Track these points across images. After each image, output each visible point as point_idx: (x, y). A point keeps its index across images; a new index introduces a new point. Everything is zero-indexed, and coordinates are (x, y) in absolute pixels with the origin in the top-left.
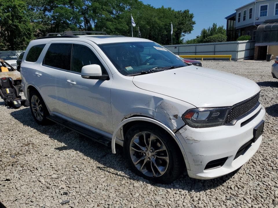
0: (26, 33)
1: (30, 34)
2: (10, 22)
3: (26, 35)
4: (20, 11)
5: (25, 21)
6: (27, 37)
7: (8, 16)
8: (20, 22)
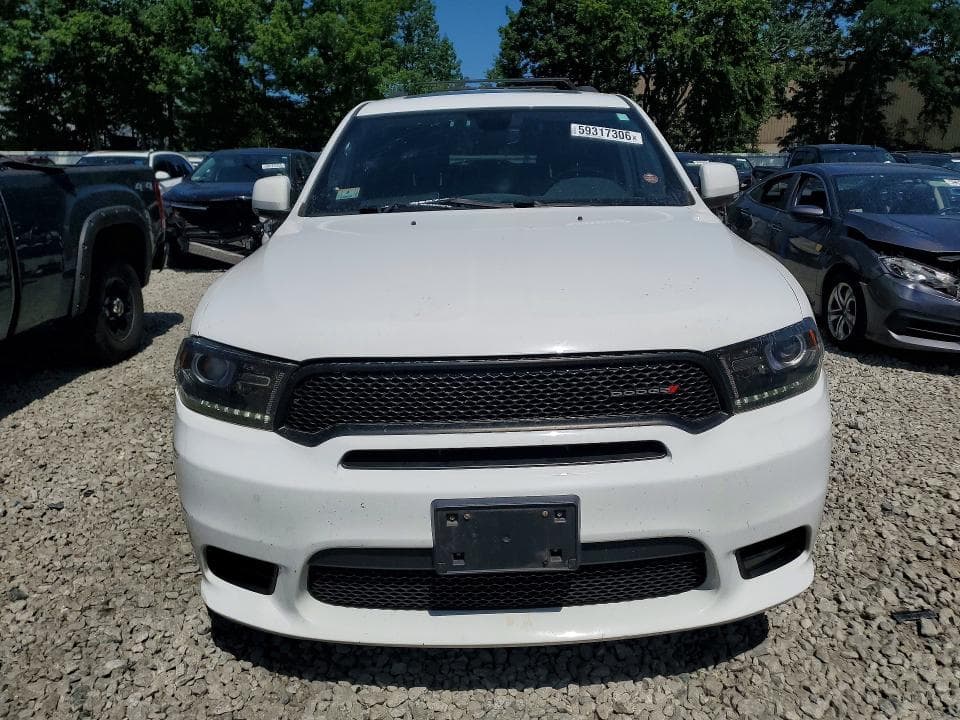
0: (749, 98)
1: (759, 101)
2: (709, 63)
3: (748, 101)
4: (745, 26)
5: (754, 57)
6: (749, 111)
7: (705, 45)
8: (736, 63)
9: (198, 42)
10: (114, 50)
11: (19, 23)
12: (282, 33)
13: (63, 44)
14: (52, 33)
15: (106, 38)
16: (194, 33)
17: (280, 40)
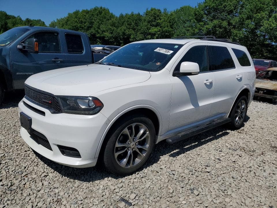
9: (245, 27)
10: (221, 30)
11: (201, 23)
12: (272, 24)
13: (209, 29)
14: (207, 26)
15: (220, 27)
16: (244, 25)
17: (271, 26)
